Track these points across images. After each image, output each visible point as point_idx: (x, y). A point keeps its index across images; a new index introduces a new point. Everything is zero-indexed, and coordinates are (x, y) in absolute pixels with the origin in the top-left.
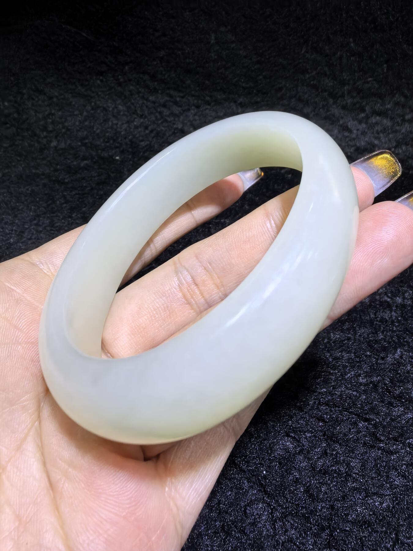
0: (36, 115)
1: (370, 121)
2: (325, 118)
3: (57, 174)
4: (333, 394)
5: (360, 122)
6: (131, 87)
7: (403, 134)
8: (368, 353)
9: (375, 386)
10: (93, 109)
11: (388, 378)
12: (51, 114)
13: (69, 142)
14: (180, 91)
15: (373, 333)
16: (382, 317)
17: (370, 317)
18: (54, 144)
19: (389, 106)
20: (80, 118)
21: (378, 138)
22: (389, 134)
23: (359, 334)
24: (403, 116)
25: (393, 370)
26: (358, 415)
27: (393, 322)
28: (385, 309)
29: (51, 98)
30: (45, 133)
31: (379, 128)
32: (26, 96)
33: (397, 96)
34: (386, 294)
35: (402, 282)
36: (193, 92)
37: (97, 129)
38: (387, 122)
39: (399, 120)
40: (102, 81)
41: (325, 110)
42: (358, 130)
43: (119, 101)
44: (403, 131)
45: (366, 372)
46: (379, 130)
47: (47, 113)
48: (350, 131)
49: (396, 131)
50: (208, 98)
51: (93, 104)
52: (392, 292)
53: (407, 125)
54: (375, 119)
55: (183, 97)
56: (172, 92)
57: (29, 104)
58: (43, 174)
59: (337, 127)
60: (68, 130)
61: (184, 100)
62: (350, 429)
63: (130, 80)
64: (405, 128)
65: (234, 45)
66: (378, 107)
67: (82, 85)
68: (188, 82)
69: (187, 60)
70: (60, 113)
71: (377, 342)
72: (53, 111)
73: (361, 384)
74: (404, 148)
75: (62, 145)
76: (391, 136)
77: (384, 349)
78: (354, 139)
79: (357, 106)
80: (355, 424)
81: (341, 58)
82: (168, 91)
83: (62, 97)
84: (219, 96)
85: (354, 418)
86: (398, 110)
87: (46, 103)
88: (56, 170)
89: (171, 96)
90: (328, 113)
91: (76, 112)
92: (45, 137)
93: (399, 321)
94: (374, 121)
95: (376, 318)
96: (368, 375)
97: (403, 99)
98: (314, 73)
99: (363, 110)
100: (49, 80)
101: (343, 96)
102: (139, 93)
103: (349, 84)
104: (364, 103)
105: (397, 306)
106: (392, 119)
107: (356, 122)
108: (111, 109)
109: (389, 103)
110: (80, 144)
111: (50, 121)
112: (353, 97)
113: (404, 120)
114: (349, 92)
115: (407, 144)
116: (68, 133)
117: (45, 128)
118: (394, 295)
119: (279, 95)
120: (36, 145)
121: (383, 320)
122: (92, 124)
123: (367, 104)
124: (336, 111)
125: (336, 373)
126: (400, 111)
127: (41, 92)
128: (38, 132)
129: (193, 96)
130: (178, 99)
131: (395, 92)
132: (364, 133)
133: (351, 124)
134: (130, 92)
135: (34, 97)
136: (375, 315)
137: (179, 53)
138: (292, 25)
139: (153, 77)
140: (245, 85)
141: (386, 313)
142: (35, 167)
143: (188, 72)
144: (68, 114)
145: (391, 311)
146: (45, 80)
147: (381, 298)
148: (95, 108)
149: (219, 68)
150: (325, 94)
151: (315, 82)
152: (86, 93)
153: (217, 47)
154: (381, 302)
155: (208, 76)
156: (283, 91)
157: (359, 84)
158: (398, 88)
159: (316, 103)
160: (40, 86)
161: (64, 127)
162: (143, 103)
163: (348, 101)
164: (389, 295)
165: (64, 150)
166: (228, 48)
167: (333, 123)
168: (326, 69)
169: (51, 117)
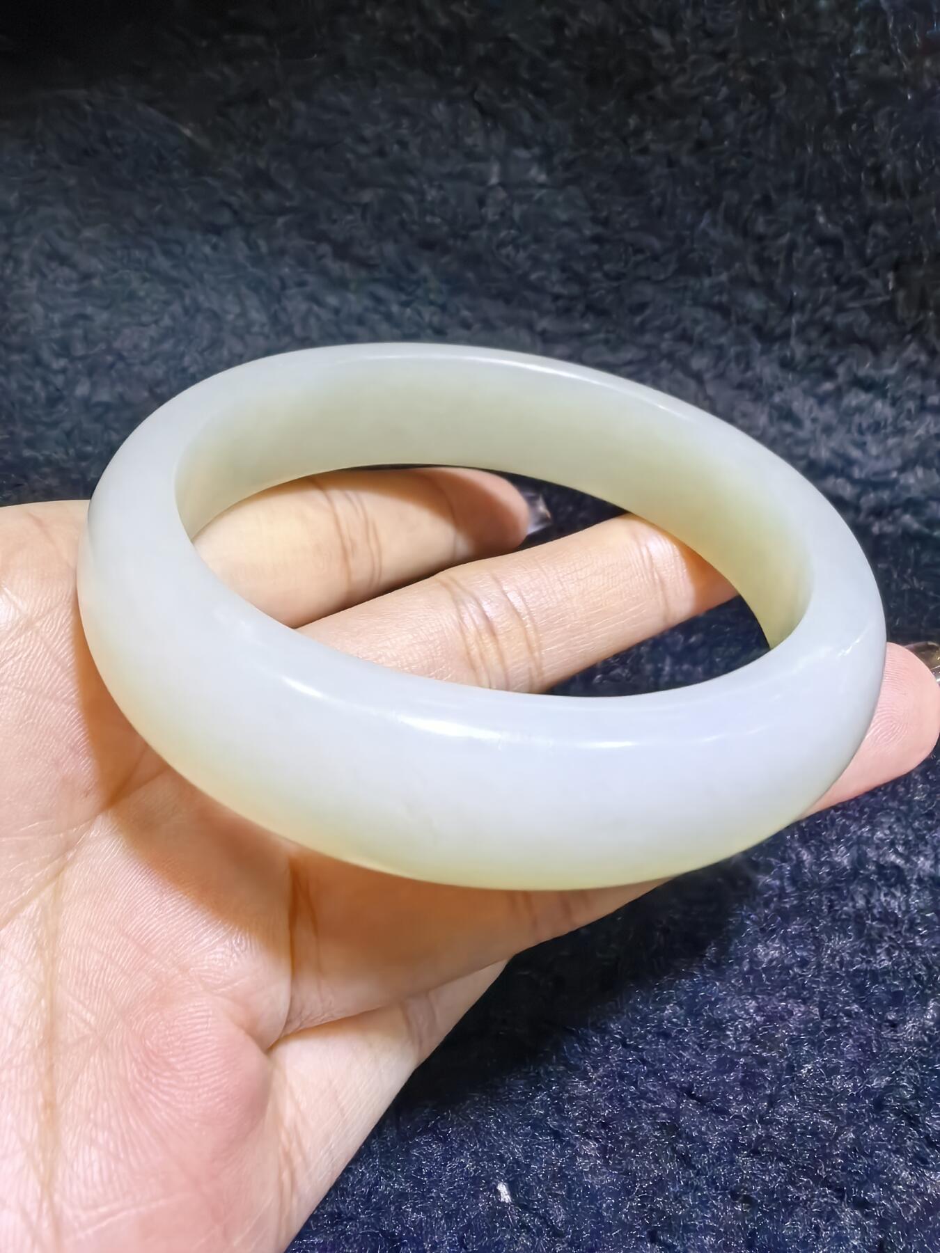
0: (45, 315)
1: (844, 402)
2: (740, 386)
4: (770, 1122)
5: (822, 400)
6: (285, 270)
7: (918, 438)
8: (855, 1007)
9: (879, 1105)
10: (186, 312)
11: (909, 1082)
12: (82, 316)
13: (119, 388)
14: (401, 289)
15: (864, 951)
16: (885, 909)
17: (854, 907)
18: (82, 390)
19: (892, 371)
20: (153, 331)
21: (862, 446)
22: (886, 437)
23: (829, 952)
24: (923, 398)
25: (922, 1061)
26: (840, 1192)
27: (913, 925)
28: (894, 885)
29: (86, 277)
30: (62, 362)
31: (866, 421)
32: (26, 268)
33: (913, 346)
34: (892, 844)
36: (432, 296)
38: (882, 408)
39: (911, 405)
40: (215, 247)
41: (742, 366)
42: (814, 420)
43: (252, 301)
44: (921, 431)
45: (853, 1063)
46: (865, 425)
47: (73, 312)
48: (798, 423)
49: (901, 431)
50: (465, 313)
51: (187, 301)
52: (906, 843)
53: (929, 418)
54: (856, 398)
55: (406, 305)
56: (382, 291)
57: (32, 286)
58: (49, 462)
59: (767, 409)
60: (120, 357)
61: (408, 311)
63: (282, 252)
64: (925, 427)
65: (543, 193)
66: (866, 370)
67: (167, 253)
68: (425, 270)
69: (428, 219)
70: (105, 316)
71: (875, 976)
72: (89, 310)
73: (841, 1095)
74: (920, 472)
75: (104, 396)
76: (891, 441)
77: (897, 999)
79: (817, 363)
80: (830, 1216)
81: (792, 247)
83: (115, 276)
84: (494, 310)
85: (827, 1196)
86: (910, 381)
87: (74, 288)
89: (378, 300)
90: (749, 374)
91: (146, 318)
92: (64, 371)
93: (928, 923)
94: (854, 403)
95: (871, 909)
96: (858, 1070)
97: (923, 358)
98: (724, 277)
99: (829, 374)
100: (88, 233)
101: (786, 336)
102: (302, 284)
103: (802, 310)
104: (834, 360)
105: (920, 881)
106: (894, 402)
107: (811, 401)
108: (230, 317)
109: (893, 362)
110: (146, 394)
111: (78, 332)
112: (809, 343)
113: (923, 408)
114: (802, 328)
115: (927, 465)
116: (120, 365)
117: (64, 349)
118: (912, 850)
119: (638, 319)
120: (38, 385)
121: (887, 917)
122: (182, 348)
123: (841, 360)
124: (766, 369)
125: (774, 1060)
126: (915, 384)
127: (63, 260)
128: (46, 355)
129: (432, 303)
130: (395, 309)
131: (908, 337)
132: (828, 430)
133: (802, 405)
134: (282, 279)
135: (45, 270)
136: (868, 902)
137: (409, 198)
138: (686, 160)
139: (342, 251)
140: (558, 289)
141: (894, 896)
142: (30, 444)
143: (428, 245)
144: (126, 319)
145: (908, 892)
146: (78, 231)
147: (880, 856)
148: (192, 311)
149: (502, 244)
150: (745, 329)
151: (725, 298)
152: (174, 273)
153: (502, 195)
154: (881, 868)
155: (474, 260)
156: (648, 312)
157: (827, 311)
158: (917, 330)
159: (720, 348)
160: (64, 247)
161: (109, 350)
162: (309, 311)
163: (798, 350)
164: (900, 849)
165: (107, 407)
166: (528, 199)
167: (757, 398)
168: (753, 269)
169: (81, 322)
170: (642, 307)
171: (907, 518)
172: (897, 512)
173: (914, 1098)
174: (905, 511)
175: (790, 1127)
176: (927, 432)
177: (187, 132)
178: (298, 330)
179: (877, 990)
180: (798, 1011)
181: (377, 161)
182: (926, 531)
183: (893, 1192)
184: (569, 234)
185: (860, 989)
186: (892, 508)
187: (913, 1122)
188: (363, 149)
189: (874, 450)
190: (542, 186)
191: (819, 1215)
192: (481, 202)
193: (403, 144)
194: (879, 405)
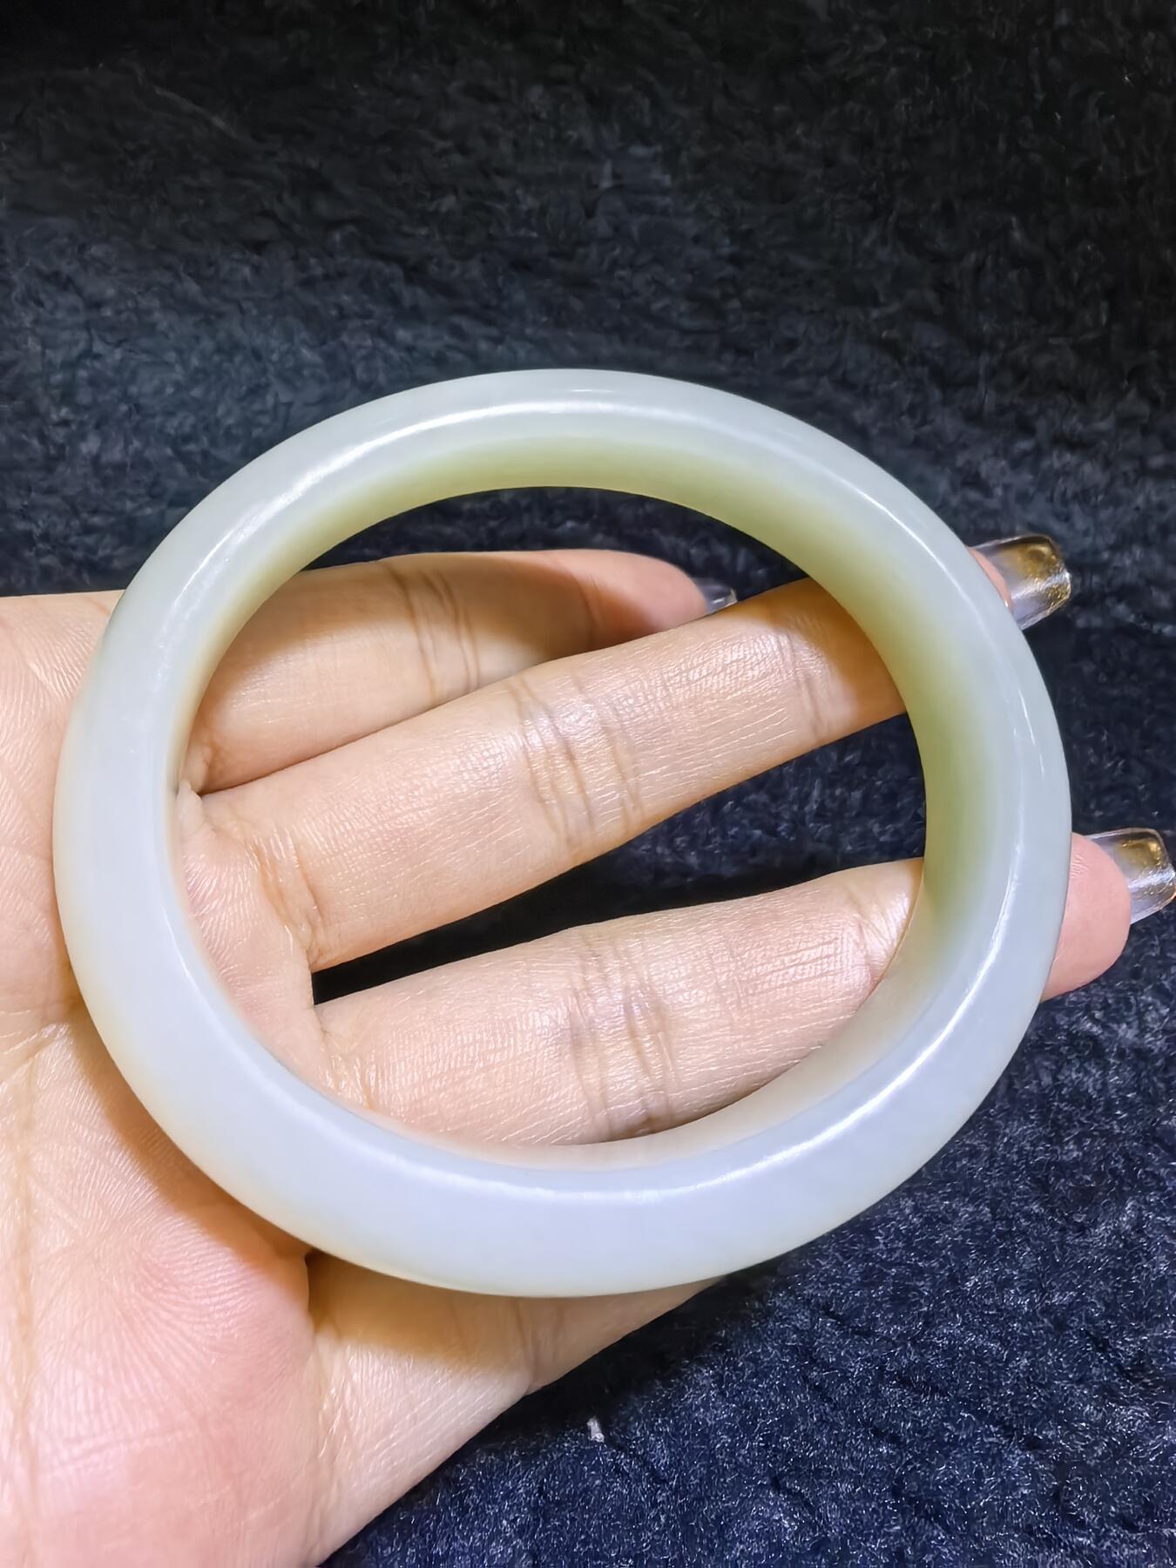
0: (43, 354)
1: (1045, 464)
2: (917, 443)
3: (90, 540)
4: (924, 1345)
5: (1016, 464)
6: (346, 299)
7: (1136, 509)
8: (1035, 1207)
9: (1060, 1325)
10: (219, 350)
11: (1099, 1299)
12: (88, 353)
13: (136, 444)
14: (489, 322)
15: (1050, 1141)
16: (1076, 1088)
17: (1039, 1085)
19: (1103, 425)
20: (178, 374)
21: (1067, 518)
22: (1097, 508)
23: (1006, 1140)
24: (1142, 459)
25: (1116, 1273)
26: (1008, 1431)
27: (1109, 1107)
28: (1088, 1059)
29: (96, 305)
30: (64, 412)
31: (1071, 487)
32: (17, 292)
33: (1132, 395)
34: (1088, 1010)
35: (1136, 974)
36: (529, 331)
37: (228, 413)
38: (1091, 472)
39: (1129, 467)
40: (256, 269)
41: (918, 420)
42: (1006, 487)
43: (304, 335)
44: (1140, 501)
45: (1030, 1274)
46: (1069, 494)
47: (77, 350)
48: (987, 491)
49: (1116, 501)
52: (1105, 1007)
53: (1150, 485)
54: (1057, 460)
55: (497, 341)
56: (464, 322)
57: (26, 316)
58: (46, 537)
59: (948, 473)
60: (138, 407)
61: (500, 349)
62: (979, 1474)
63: (341, 275)
64: (1147, 494)
65: (668, 201)
66: (1074, 424)
67: (197, 278)
68: (520, 297)
69: (522, 232)
70: (118, 354)
71: (1063, 1169)
72: (98, 347)
73: (1014, 1314)
74: (1138, 552)
75: (115, 454)
76: (1104, 515)
77: (1086, 1197)
78: (993, 514)
79: (1011, 415)
80: (995, 1457)
81: (979, 269)
82: (457, 320)
85: (995, 1437)
86: (1127, 438)
87: (81, 318)
88: (88, 530)
89: (462, 336)
90: (927, 429)
91: (169, 356)
92: (65, 423)
93: (1128, 1106)
94: (1057, 465)
95: (1059, 1088)
96: (1035, 1283)
97: (1144, 409)
98: (894, 307)
99: (1026, 429)
100: (96, 250)
101: (972, 381)
102: (366, 315)
103: (992, 349)
104: (1032, 411)
105: (1121, 1054)
106: (1107, 464)
107: (1003, 464)
108: (275, 357)
109: (1104, 417)
110: (169, 451)
111: (82, 373)
112: (1001, 389)
113: (1143, 471)
114: (992, 373)
115: (1146, 543)
116: (136, 418)
117: (67, 395)
118: (1113, 1016)
119: (787, 360)
120: (35, 442)
121: (1078, 1097)
122: (213, 394)
123: (1042, 412)
124: (947, 423)
125: (931, 1270)
126: (1134, 442)
127: (66, 284)
128: (44, 404)
129: (531, 341)
130: (483, 346)
131: (1125, 384)
132: (1024, 498)
133: (992, 468)
134: (340, 308)
135: (42, 296)
136: (1055, 1079)
137: (501, 207)
138: (846, 158)
139: (415, 273)
140: (687, 323)
141: (1087, 1073)
142: (24, 515)
143: (521, 266)
144: (144, 358)
145: (1105, 1067)
146: (83, 248)
147: (1073, 1023)
148: (229, 349)
149: (615, 264)
150: (922, 371)
151: (895, 334)
152: (203, 301)
153: (617, 203)
154: (1072, 1038)
155: (580, 284)
156: (800, 350)
157: (1022, 351)
158: (1137, 374)
159: (890, 395)
160: (67, 267)
161: (125, 397)
162: (375, 348)
163: (988, 398)
164: (1098, 1015)
165: (120, 468)
166: (648, 209)
167: (937, 459)
168: (930, 296)
169: (88, 362)
170: (791, 344)
171: (1121, 609)
172: (1109, 602)
173: (1104, 1316)
174: (1119, 601)
175: (949, 1351)
176: (1148, 500)
177: (218, 122)
178: (360, 372)
179: (1062, 1185)
180: (965, 1212)
181: (457, 159)
182: (1144, 625)
183: (1075, 1431)
184: (699, 254)
185: (1042, 1185)
186: (1104, 596)
187: (1103, 1346)
188: (441, 144)
189: (1080, 523)
190: (664, 192)
191: (984, 1458)
192: (590, 213)
193: (490, 137)
194: (1087, 468)
